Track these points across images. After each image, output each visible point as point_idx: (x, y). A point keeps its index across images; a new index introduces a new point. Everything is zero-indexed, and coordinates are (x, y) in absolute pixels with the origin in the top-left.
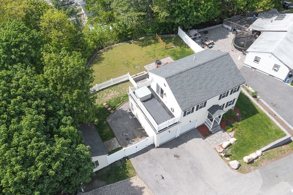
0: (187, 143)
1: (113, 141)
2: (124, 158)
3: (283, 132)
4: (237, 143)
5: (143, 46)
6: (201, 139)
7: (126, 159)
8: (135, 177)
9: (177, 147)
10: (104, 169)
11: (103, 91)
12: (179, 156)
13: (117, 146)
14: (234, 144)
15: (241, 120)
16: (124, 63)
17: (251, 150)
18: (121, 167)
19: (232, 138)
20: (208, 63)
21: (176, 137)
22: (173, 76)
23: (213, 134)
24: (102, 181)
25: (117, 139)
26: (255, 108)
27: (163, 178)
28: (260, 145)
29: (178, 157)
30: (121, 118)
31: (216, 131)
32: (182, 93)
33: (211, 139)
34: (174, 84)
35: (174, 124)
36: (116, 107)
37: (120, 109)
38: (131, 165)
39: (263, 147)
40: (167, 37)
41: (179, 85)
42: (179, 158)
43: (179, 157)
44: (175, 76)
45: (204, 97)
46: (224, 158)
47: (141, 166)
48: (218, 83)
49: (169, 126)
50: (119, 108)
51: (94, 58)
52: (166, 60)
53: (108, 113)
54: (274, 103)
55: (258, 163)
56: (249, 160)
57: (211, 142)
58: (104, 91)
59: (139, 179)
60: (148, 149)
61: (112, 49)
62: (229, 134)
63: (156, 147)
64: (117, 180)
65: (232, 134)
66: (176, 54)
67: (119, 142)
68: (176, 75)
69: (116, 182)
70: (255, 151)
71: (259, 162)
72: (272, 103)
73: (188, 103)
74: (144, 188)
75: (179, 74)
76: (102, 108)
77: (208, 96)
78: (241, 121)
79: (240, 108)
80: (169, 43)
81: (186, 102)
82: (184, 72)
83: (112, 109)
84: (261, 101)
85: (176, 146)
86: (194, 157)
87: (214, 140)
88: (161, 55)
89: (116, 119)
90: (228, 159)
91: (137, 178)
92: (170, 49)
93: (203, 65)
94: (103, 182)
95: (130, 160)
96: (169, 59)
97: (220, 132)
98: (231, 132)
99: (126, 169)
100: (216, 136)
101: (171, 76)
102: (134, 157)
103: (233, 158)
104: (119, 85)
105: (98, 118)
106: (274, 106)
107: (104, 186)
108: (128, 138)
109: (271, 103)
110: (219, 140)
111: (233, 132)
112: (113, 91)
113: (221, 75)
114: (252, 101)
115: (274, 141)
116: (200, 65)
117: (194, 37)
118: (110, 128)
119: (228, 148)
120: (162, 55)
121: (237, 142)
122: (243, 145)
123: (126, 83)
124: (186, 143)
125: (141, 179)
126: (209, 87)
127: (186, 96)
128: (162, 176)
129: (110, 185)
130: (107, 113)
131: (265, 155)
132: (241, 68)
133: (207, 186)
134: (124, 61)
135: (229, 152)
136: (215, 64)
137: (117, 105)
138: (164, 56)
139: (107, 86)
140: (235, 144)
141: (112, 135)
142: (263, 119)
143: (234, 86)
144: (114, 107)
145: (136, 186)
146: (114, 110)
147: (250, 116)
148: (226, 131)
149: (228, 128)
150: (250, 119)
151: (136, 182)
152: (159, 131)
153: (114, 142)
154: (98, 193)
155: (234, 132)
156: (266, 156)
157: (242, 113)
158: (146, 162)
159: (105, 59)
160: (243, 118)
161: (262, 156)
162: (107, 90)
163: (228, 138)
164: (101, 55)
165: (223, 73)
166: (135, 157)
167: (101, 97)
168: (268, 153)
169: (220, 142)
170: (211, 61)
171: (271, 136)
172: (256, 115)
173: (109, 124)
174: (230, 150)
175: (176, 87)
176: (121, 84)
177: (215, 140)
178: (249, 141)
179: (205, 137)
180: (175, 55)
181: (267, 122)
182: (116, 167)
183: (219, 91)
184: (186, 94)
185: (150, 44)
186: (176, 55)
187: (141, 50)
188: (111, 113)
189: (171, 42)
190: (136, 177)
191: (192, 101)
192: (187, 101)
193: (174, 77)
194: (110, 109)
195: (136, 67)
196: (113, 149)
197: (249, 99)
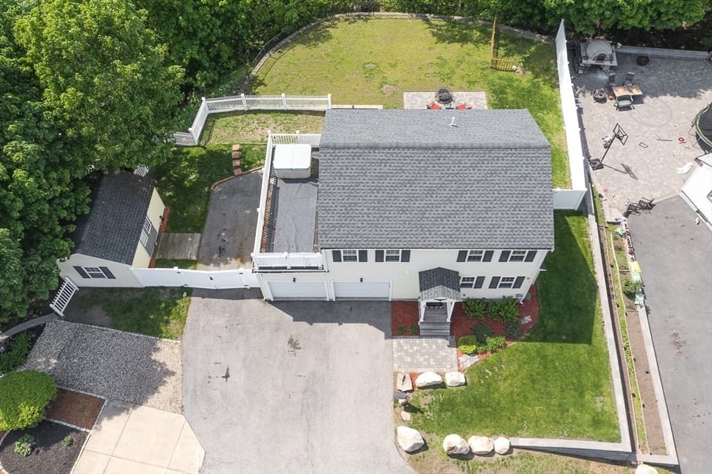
0: (341, 326)
1: (190, 239)
2: (182, 287)
3: (616, 427)
4: (462, 391)
5: (441, 38)
6: (382, 334)
7: (185, 293)
8: (174, 341)
9: (311, 324)
10: (129, 292)
11: (255, 114)
12: (299, 346)
13: (191, 254)
14: (452, 390)
15: (523, 338)
16: (366, 66)
17: (487, 427)
18: (163, 305)
19: (459, 371)
20: (468, 151)
21: (325, 300)
22: (344, 148)
23: (421, 337)
24: (107, 315)
25: (201, 240)
26: (593, 324)
27: (227, 376)
28: (522, 428)
29: (294, 347)
30: (246, 195)
31: (431, 334)
32: (345, 201)
33: (405, 348)
34: (335, 169)
35: (307, 268)
36: (254, 165)
37: (258, 173)
38: (184, 312)
39: (528, 437)
40: (523, 38)
41: (347, 178)
42: (297, 351)
43: (297, 348)
44: (351, 150)
45: (398, 238)
46: (398, 409)
47: (202, 325)
48: (466, 215)
49: (292, 268)
50: (258, 171)
51: (311, 29)
52: (469, 97)
53: (228, 170)
54: (682, 338)
55: (480, 467)
56: (452, 448)
57: (399, 354)
58: (259, 116)
59: (177, 351)
60: (245, 296)
61: (366, 20)
62: (460, 358)
63: (266, 300)
64: (136, 328)
65: (468, 361)
66: (508, 91)
67: (199, 247)
68: (355, 149)
69: (132, 331)
70: (494, 434)
71: (487, 466)
72: (676, 335)
73: (346, 232)
74: (173, 373)
75: (366, 148)
76: (224, 153)
77: (414, 239)
78: (522, 341)
79: (549, 304)
80: (513, 55)
81: (342, 229)
82: (384, 148)
83: (242, 167)
84: (638, 315)
85: (311, 320)
86: (331, 367)
87: (410, 351)
88: (466, 79)
89: (232, 192)
90: (407, 416)
91: (177, 346)
92: (504, 73)
93: (449, 151)
94: (107, 317)
95: (193, 299)
96: (478, 99)
97: (440, 341)
98: (469, 355)
99: (169, 313)
100: (425, 345)
101: (338, 146)
102: (203, 298)
103: (420, 421)
104: (300, 116)
105: (200, 173)
106: (676, 343)
107: (103, 326)
108: (223, 249)
109: (674, 331)
110: (422, 359)
111: (476, 358)
112: (275, 125)
113: (486, 199)
114: (600, 305)
115: (569, 437)
116: (440, 148)
117: (594, 62)
118: (206, 208)
119: (431, 390)
120: (468, 82)
121: (463, 388)
122: (477, 403)
123: (319, 117)
124: (340, 324)
125: (182, 354)
126: (432, 215)
127: (351, 212)
128: (228, 369)
129: (116, 331)
130: (225, 170)
131: (516, 458)
132: (668, 197)
133: (307, 449)
134: (369, 61)
135: (424, 401)
136: (486, 162)
137: (258, 162)
138: (471, 85)
139: (271, 107)
140: (455, 389)
141: (197, 226)
142: (589, 364)
143: (511, 243)
144: (250, 163)
145: (161, 362)
146: (244, 170)
147: (558, 340)
148: (457, 347)
149: (466, 343)
150: (551, 349)
151: (167, 352)
152: (260, 268)
153: (191, 242)
154: (83, 336)
155: (478, 360)
156: (518, 462)
157: (543, 322)
158: (220, 321)
159: (333, 42)
160: (533, 336)
161: (505, 457)
162: (262, 117)
163: (448, 366)
164: (330, 26)
165: (496, 195)
166: (206, 299)
167: (242, 128)
168: (531, 458)
169: (420, 365)
170: (481, 148)
171: (570, 421)
172: (576, 345)
173: (213, 197)
174: (429, 397)
175: (337, 178)
176: (304, 116)
177: (412, 355)
178: (498, 404)
179: (393, 335)
180: (503, 92)
181: (592, 379)
182: (154, 298)
183: (455, 240)
184: (354, 208)
185: (464, 39)
186: (506, 93)
187: (430, 49)
188: (233, 174)
189: (520, 53)
190: (177, 343)
191: (361, 232)
192: (346, 228)
193: (346, 150)
194: (238, 163)
195: (385, 86)
196: (176, 258)
197: (595, 296)
